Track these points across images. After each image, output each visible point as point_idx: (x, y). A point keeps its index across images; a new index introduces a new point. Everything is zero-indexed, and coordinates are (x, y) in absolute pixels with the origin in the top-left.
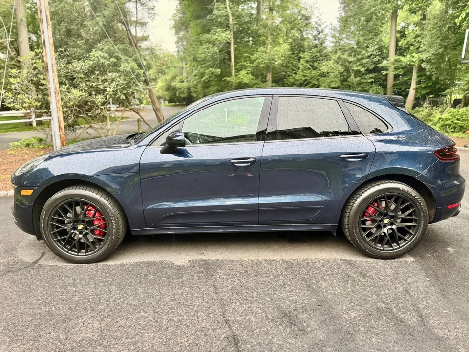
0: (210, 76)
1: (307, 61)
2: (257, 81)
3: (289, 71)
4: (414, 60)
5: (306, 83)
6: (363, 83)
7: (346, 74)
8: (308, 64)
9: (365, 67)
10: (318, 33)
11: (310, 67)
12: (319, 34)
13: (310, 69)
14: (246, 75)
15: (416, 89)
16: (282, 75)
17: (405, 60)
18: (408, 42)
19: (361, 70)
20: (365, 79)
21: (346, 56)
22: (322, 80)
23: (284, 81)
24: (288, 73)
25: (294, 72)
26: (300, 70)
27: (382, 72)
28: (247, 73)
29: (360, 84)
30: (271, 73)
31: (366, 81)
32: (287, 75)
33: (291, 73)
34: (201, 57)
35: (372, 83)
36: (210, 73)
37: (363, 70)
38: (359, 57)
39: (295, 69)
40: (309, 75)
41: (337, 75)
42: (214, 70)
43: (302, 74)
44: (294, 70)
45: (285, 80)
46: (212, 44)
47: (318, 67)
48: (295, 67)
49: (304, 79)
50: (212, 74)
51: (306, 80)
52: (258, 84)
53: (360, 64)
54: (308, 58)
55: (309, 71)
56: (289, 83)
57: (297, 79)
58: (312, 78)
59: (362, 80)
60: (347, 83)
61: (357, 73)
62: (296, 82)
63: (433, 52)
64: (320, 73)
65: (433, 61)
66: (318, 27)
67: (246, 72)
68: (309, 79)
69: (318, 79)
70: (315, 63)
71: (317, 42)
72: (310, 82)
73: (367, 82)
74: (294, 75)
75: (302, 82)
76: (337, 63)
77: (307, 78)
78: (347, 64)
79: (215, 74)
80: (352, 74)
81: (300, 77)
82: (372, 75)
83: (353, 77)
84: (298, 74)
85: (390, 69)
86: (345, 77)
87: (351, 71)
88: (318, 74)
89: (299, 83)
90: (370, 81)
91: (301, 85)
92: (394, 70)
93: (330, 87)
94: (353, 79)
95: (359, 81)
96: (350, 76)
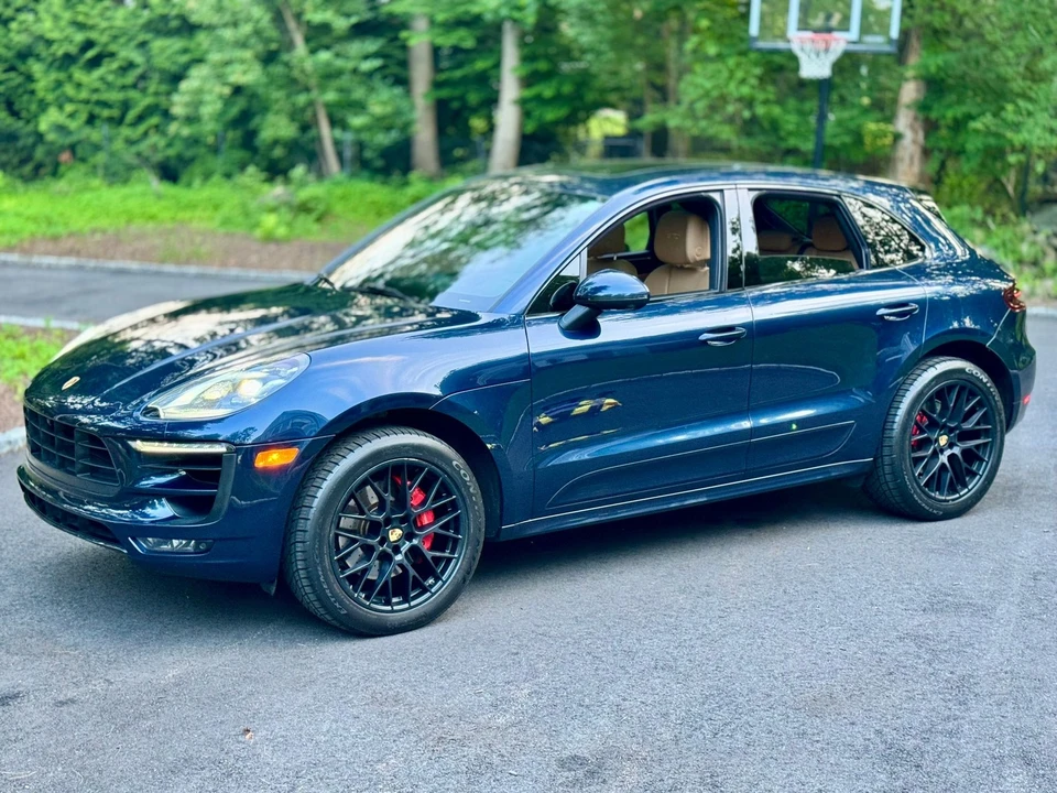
4: (521, 4)
5: (91, 54)
6: (339, 73)
7: (274, 34)
9: (347, 16)
15: (522, 103)
19: (335, 25)
20: (347, 58)
22: (163, 50)
27: (401, 34)
31: (350, 65)
35: (370, 74)
37: (341, 23)
41: (247, 36)
43: (66, 14)
49: (79, 37)
51: (89, 44)
58: (115, 37)
59: (339, 63)
60: (282, 69)
61: (320, 35)
62: (41, 49)
64: (150, 22)
65: (599, 17)
68: (104, 39)
69: (143, 45)
72: (112, 55)
73: (355, 71)
74: (23, 16)
75: (73, 50)
77: (93, 35)
80: (299, 39)
81: (62, 30)
82: (372, 45)
83: (301, 48)
84: (43, 15)
85: (421, 24)
86: (273, 46)
87: (292, 25)
88: (141, 21)
89: (60, 53)
90: (367, 66)
91: (68, 60)
92: (437, 31)
93: (225, 84)
94: (302, 61)
95: (328, 64)
96: (290, 46)
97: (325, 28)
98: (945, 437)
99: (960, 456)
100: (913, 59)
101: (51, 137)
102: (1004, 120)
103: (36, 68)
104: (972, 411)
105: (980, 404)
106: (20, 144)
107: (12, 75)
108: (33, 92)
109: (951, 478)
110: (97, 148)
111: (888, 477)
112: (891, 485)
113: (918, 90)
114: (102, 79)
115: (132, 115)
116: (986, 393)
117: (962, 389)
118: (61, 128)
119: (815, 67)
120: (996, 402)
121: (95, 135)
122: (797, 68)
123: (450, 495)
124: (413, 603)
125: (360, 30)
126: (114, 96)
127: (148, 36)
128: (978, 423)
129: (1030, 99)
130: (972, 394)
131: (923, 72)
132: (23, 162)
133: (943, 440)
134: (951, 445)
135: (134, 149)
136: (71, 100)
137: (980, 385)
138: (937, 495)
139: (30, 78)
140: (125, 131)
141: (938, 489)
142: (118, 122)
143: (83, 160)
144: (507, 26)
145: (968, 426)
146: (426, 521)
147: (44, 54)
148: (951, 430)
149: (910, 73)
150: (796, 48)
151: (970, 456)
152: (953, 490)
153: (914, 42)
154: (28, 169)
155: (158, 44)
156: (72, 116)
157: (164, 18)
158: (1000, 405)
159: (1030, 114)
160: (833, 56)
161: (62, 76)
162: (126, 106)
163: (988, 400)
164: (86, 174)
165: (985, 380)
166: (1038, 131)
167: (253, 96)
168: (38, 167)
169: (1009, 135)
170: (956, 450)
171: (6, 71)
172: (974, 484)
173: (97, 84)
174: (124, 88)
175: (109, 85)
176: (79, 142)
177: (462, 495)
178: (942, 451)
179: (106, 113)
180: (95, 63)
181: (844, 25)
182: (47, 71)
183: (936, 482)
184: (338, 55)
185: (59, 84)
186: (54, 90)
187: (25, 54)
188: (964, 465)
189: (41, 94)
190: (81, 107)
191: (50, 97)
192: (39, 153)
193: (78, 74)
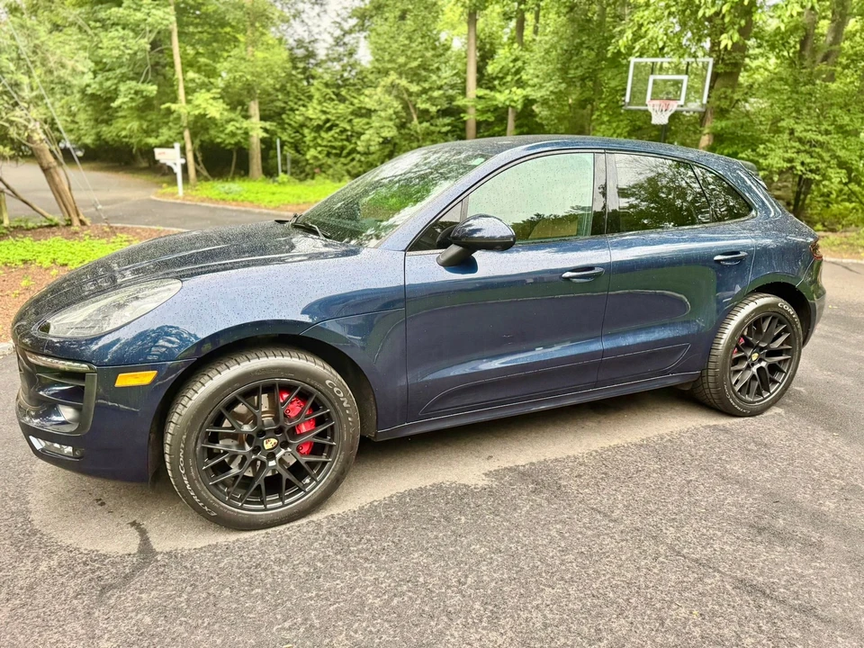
0: (131, 98)
1: (327, 85)
2: (232, 115)
3: (291, 101)
4: (515, 98)
5: (328, 125)
6: (433, 132)
7: (404, 114)
8: (329, 91)
9: (437, 106)
10: (342, 33)
11: (334, 97)
12: (344, 35)
13: (333, 100)
14: (211, 101)
16: (276, 107)
17: (501, 98)
18: (503, 67)
19: (431, 110)
20: (436, 126)
21: (404, 82)
22: (358, 123)
23: (282, 119)
24: (290, 103)
25: (301, 103)
26: (315, 101)
27: (462, 115)
28: (214, 98)
29: (428, 134)
30: (257, 101)
31: (438, 129)
32: (288, 107)
33: (296, 103)
34: (111, 56)
35: (446, 133)
36: (132, 91)
37: (433, 109)
38: (426, 85)
39: (302, 97)
40: (334, 111)
41: (391, 115)
42: (141, 86)
43: (319, 108)
44: (300, 99)
45: (284, 116)
46: (133, 30)
47: (348, 97)
48: (303, 94)
49: (323, 117)
50: (136, 93)
51: (327, 121)
52: (237, 121)
53: (428, 99)
54: (327, 77)
55: (332, 104)
56: (292, 123)
57: (311, 116)
58: (338, 117)
59: (432, 128)
60: (407, 131)
61: (424, 115)
62: (308, 123)
63: (551, 89)
64: (354, 110)
65: (551, 103)
66: (342, 22)
67: (212, 96)
68: (333, 118)
69: (350, 121)
70: (342, 89)
71: (341, 49)
72: (337, 125)
73: (439, 132)
74: (301, 108)
75: (321, 123)
76: (390, 93)
77: (329, 116)
78: (405, 96)
79: (144, 94)
80: (415, 117)
81: (316, 114)
82: (447, 120)
83: (416, 121)
84: (310, 108)
85: (472, 111)
86: (404, 120)
87: (412, 111)
88: (350, 110)
89: (315, 124)
90: (445, 129)
91: (318, 128)
92: (479, 113)
93: (380, 137)
94: (416, 125)
95: (428, 128)
96: (412, 120)
97: (427, 111)
98: (757, 354)
99: (766, 369)
100: (708, 124)
101: (311, 161)
102: (757, 153)
103: (306, 131)
104: (779, 335)
105: (785, 330)
106: (300, 165)
107: (297, 134)
108: (305, 142)
109: (759, 386)
110: (330, 167)
111: (711, 385)
112: (713, 391)
113: (709, 140)
114: (333, 136)
115: (345, 152)
116: (790, 322)
117: (774, 318)
118: (315, 158)
119: (660, 119)
120: (798, 329)
121: (330, 161)
122: (651, 119)
123: (325, 408)
124: (287, 501)
125: (444, 113)
126: (338, 144)
127: (352, 117)
128: (782, 345)
129: (773, 143)
130: (781, 323)
131: (713, 131)
132: (301, 172)
133: (755, 356)
134: (760, 360)
135: (345, 168)
136: (320, 146)
137: (789, 317)
138: (747, 398)
139: (304, 136)
140: (343, 160)
141: (748, 393)
142: (338, 155)
143: (324, 172)
144: (510, 109)
145: (776, 345)
146: (304, 429)
147: (309, 125)
148: (762, 349)
149: (706, 131)
150: (650, 108)
151: (774, 368)
152: (759, 393)
153: (709, 115)
154: (303, 175)
155: (356, 121)
156: (320, 152)
157: (360, 108)
158: (801, 332)
159: (772, 150)
160: (669, 114)
161: (316, 135)
162: (343, 148)
163: (793, 328)
164: (325, 178)
165: (792, 313)
166: (777, 159)
167: (395, 144)
168: (307, 175)
169: (761, 161)
170: (763, 364)
171: (295, 132)
172: (775, 389)
173: (330, 139)
174: (342, 140)
175: (336, 139)
176: (323, 164)
177: (335, 409)
178: (753, 365)
179: (334, 151)
180: (330, 129)
181: (677, 98)
182: (310, 133)
183: (746, 388)
184: (432, 125)
185: (315, 138)
186: (313, 141)
187: (302, 126)
188: (769, 375)
189: (308, 143)
190: (324, 148)
191: (311, 144)
192: (308, 168)
193: (323, 134)
